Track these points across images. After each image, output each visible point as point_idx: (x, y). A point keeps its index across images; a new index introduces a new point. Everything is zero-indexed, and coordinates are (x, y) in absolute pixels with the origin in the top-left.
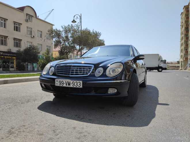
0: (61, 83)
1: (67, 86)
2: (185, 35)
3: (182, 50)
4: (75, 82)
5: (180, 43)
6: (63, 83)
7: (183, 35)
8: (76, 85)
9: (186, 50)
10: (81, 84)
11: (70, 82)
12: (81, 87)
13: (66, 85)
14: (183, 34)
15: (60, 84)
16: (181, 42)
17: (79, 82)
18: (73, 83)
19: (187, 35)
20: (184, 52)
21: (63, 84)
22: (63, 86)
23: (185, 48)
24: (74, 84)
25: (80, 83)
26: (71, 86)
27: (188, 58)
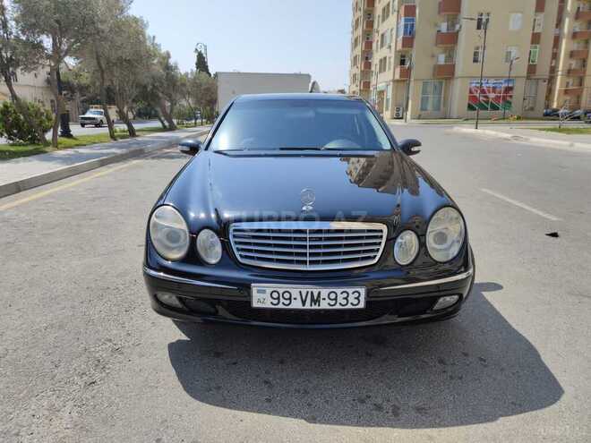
0: (278, 298)
1: (308, 306)
2: (365, 12)
3: (355, 58)
4: (338, 291)
5: (351, 35)
6: (290, 299)
7: (360, 14)
8: (344, 302)
9: (367, 58)
10: (362, 299)
11: (319, 293)
12: (362, 305)
13: (304, 305)
14: (360, 10)
15: (276, 302)
16: (353, 33)
17: (354, 290)
18: (333, 296)
19: (369, 14)
20: (361, 64)
21: (287, 302)
22: (290, 307)
23: (363, 52)
24: (336, 299)
25: (357, 295)
26: (324, 305)
27: (369, 83)
